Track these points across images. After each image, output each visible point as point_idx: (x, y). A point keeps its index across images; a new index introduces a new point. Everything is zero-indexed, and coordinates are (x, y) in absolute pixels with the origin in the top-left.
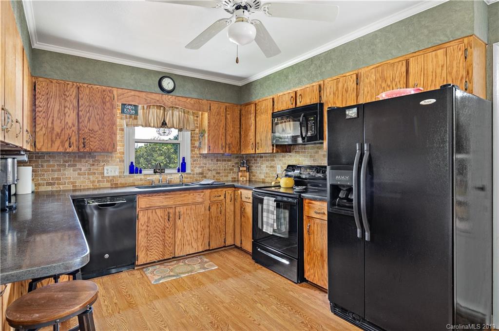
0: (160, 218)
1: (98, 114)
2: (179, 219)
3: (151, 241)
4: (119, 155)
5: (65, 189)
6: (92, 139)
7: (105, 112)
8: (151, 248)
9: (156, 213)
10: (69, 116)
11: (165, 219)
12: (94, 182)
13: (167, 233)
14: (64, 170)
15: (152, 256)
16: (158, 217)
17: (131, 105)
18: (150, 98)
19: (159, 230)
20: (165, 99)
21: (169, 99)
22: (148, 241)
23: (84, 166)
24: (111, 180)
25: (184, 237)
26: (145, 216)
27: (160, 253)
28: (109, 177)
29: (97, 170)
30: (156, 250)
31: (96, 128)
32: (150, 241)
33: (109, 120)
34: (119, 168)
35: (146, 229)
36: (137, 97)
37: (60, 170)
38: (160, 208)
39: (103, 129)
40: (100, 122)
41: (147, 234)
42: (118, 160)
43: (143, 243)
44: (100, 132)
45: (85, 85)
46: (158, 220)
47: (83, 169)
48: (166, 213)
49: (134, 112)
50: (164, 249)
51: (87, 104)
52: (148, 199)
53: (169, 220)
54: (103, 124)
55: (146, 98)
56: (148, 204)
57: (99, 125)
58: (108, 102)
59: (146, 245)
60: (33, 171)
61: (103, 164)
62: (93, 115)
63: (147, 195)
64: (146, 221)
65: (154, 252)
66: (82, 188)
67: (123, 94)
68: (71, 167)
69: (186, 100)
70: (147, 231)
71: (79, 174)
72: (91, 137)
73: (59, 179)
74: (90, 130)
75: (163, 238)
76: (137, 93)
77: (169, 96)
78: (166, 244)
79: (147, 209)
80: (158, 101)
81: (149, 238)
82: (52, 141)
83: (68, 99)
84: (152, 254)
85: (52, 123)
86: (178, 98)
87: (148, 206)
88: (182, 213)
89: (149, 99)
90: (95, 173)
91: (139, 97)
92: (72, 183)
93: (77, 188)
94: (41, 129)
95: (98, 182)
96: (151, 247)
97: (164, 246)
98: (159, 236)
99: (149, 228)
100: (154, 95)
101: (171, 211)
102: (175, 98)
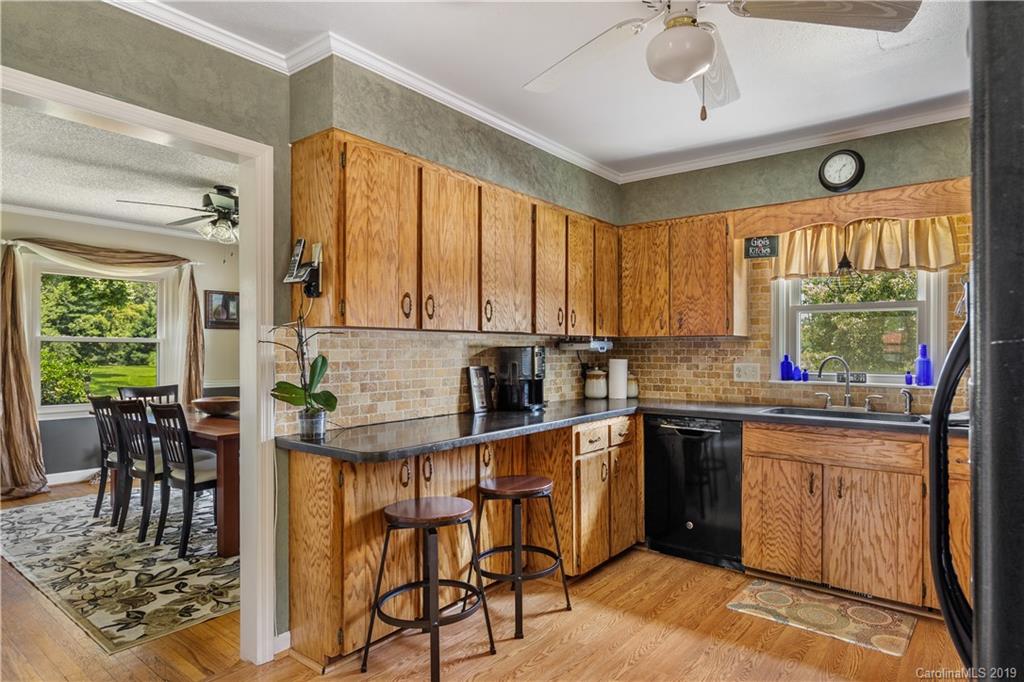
0: (791, 482)
1: (700, 267)
2: (840, 497)
3: (770, 527)
4: (761, 341)
5: (676, 398)
6: (691, 314)
7: (712, 261)
8: (771, 542)
9: (781, 468)
10: (660, 278)
11: (803, 487)
12: (717, 390)
13: (807, 519)
14: (675, 367)
15: (771, 560)
16: (787, 479)
17: (762, 238)
18: (801, 213)
19: (788, 507)
20: (838, 206)
21: (848, 204)
22: (764, 525)
23: (701, 361)
24: (746, 390)
25: (853, 546)
26: (756, 468)
27: (792, 560)
28: (742, 383)
29: (722, 368)
30: (782, 552)
31: (698, 292)
32: (768, 524)
33: (717, 275)
34: (762, 368)
35: (760, 497)
36: (773, 219)
37: (669, 367)
38: (791, 459)
39: (709, 293)
40: (703, 281)
41: (762, 509)
42: (759, 350)
43: (753, 525)
44: (703, 299)
45: (683, 220)
46: (787, 486)
47: (701, 366)
48: (806, 474)
49: (768, 250)
50: (801, 556)
51: (684, 253)
52: (763, 434)
53: (811, 492)
54: (708, 285)
55: (792, 216)
56: (764, 446)
57: (701, 287)
58: (715, 242)
59: (759, 530)
60: (630, 367)
61: (732, 358)
62: (693, 271)
63: (764, 425)
64: (760, 480)
65: (777, 553)
66: (700, 400)
67: (745, 220)
68: (685, 362)
69: (899, 193)
70: (761, 502)
71: (695, 375)
72: (691, 310)
73: (668, 381)
74: (688, 298)
75: (799, 530)
76: (772, 211)
77: (850, 197)
78: (804, 546)
79: (765, 455)
80: (820, 215)
81: (765, 519)
82: (640, 320)
83: (659, 250)
84: (773, 555)
85: (640, 292)
86: (876, 194)
87: (763, 449)
88: (848, 484)
89: (799, 216)
90: (718, 375)
91: (776, 216)
92: (687, 389)
93: (694, 399)
94: (627, 304)
95: (725, 391)
96: (770, 538)
97: (802, 550)
98: (788, 522)
99: (765, 498)
100: (811, 203)
101: (817, 471)
102: (866, 198)
